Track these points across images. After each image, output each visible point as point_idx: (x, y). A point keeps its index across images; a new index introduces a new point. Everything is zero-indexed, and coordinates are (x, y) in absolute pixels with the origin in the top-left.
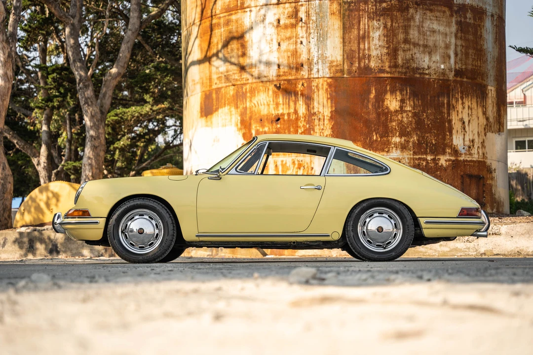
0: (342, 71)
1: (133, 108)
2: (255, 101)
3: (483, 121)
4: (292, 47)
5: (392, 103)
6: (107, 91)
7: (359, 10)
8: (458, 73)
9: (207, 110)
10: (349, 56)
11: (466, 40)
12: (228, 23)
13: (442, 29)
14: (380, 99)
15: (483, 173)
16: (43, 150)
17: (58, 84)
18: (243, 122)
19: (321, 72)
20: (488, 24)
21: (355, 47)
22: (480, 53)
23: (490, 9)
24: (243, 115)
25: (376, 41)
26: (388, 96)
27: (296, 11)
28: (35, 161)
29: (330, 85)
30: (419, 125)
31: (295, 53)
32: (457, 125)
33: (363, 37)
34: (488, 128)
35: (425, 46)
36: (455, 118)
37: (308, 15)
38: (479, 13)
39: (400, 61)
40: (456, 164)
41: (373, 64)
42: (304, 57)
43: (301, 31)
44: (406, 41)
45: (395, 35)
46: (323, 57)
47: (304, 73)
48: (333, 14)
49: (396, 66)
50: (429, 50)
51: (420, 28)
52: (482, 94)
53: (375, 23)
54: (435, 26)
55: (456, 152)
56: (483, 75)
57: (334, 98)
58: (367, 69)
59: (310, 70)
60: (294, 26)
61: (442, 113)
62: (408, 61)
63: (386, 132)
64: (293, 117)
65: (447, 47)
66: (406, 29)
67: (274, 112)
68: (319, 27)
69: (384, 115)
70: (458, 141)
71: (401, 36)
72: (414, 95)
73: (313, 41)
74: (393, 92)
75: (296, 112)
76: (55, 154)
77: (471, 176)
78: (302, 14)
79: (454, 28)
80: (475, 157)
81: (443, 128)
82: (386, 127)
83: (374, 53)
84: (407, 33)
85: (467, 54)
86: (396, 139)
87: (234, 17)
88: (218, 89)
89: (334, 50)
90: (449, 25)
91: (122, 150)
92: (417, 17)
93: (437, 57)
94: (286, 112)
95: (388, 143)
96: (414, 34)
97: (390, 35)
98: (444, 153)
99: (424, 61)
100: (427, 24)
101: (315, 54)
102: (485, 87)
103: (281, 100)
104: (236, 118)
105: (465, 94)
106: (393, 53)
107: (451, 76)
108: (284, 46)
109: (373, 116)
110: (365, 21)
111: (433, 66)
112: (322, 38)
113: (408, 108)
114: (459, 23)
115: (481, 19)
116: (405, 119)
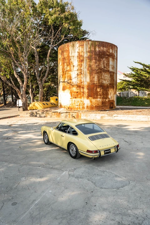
0: (90, 84)
1: (47, 83)
2: (73, 89)
3: (114, 93)
4: (80, 79)
5: (98, 90)
6: (43, 82)
7: (93, 72)
8: (110, 84)
9: (64, 89)
10: (91, 81)
11: (111, 78)
12: (68, 73)
13: (107, 76)
14: (96, 89)
15: (113, 102)
16: (30, 90)
17: (33, 78)
18: (71, 92)
19: (86, 84)
20: (115, 75)
21: (92, 79)
22: (113, 80)
23: (115, 72)
24: (71, 91)
25: (96, 78)
26: (98, 89)
27: (81, 72)
28: (29, 91)
29: (87, 86)
30: (103, 94)
31: (81, 80)
32: (109, 94)
33: (93, 78)
34: (114, 94)
35: (105, 79)
36: (109, 92)
37: (83, 73)
38: (113, 73)
39: (100, 82)
40: (109, 101)
41: (95, 83)
42: (82, 81)
43: (82, 76)
44: (101, 78)
45: (99, 77)
46: (86, 81)
47: (82, 84)
48: (88, 73)
49: (99, 83)
50: (105, 80)
51: (104, 76)
52: (114, 88)
53: (96, 75)
54: (106, 76)
55: (109, 99)
56: (114, 84)
57: (88, 89)
58: (94, 83)
59: (84, 83)
60: (81, 75)
61: (107, 92)
62: (101, 82)
63: (97, 95)
64: (80, 92)
65: (108, 79)
66: (101, 76)
67: (77, 91)
68: (85, 75)
69: (97, 92)
70: (109, 97)
71: (100, 77)
72: (102, 88)
73: (84, 78)
74: (99, 88)
75: (81, 91)
76: (32, 90)
77: (111, 103)
78: (82, 73)
79: (109, 76)
80: (112, 99)
81: (107, 94)
82: (97, 94)
83: (95, 81)
84: (101, 77)
85: (111, 81)
86: (99, 97)
87: (69, 72)
88: (66, 86)
89: (88, 80)
90: (109, 75)
91: (45, 91)
92: (103, 74)
93: (106, 81)
94: (79, 91)
95: (98, 97)
96: (103, 77)
97: (98, 77)
98: (107, 99)
99: (104, 82)
100: (105, 75)
101: (84, 80)
102: (114, 86)
103: (78, 89)
104: (69, 92)
105: (111, 88)
106: (99, 80)
107: (109, 85)
108: (79, 79)
109: (95, 92)
110: (94, 74)
111: (106, 83)
112: (86, 78)
113: (101, 91)
114: (110, 75)
115: (114, 74)
116: (101, 93)
